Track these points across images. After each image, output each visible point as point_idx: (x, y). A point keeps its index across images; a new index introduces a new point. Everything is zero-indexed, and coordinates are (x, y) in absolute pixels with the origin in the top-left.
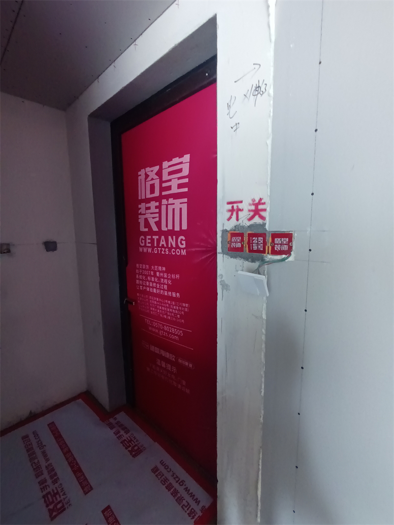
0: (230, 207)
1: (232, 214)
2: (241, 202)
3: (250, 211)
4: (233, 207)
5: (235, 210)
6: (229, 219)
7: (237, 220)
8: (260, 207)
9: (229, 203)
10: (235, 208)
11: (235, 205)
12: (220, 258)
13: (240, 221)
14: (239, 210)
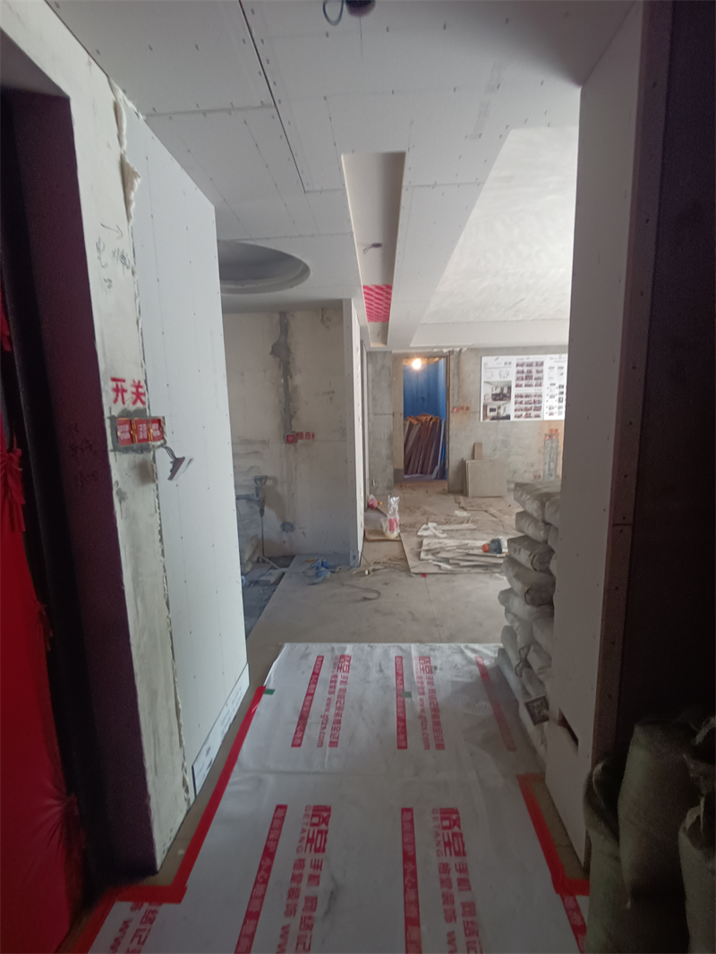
0: (114, 384)
1: (117, 395)
2: (124, 381)
3: (133, 393)
4: (117, 386)
5: (119, 391)
6: (116, 401)
7: (124, 403)
8: (140, 390)
9: (114, 380)
10: (120, 387)
11: (119, 384)
12: (111, 456)
13: (126, 406)
14: (124, 391)
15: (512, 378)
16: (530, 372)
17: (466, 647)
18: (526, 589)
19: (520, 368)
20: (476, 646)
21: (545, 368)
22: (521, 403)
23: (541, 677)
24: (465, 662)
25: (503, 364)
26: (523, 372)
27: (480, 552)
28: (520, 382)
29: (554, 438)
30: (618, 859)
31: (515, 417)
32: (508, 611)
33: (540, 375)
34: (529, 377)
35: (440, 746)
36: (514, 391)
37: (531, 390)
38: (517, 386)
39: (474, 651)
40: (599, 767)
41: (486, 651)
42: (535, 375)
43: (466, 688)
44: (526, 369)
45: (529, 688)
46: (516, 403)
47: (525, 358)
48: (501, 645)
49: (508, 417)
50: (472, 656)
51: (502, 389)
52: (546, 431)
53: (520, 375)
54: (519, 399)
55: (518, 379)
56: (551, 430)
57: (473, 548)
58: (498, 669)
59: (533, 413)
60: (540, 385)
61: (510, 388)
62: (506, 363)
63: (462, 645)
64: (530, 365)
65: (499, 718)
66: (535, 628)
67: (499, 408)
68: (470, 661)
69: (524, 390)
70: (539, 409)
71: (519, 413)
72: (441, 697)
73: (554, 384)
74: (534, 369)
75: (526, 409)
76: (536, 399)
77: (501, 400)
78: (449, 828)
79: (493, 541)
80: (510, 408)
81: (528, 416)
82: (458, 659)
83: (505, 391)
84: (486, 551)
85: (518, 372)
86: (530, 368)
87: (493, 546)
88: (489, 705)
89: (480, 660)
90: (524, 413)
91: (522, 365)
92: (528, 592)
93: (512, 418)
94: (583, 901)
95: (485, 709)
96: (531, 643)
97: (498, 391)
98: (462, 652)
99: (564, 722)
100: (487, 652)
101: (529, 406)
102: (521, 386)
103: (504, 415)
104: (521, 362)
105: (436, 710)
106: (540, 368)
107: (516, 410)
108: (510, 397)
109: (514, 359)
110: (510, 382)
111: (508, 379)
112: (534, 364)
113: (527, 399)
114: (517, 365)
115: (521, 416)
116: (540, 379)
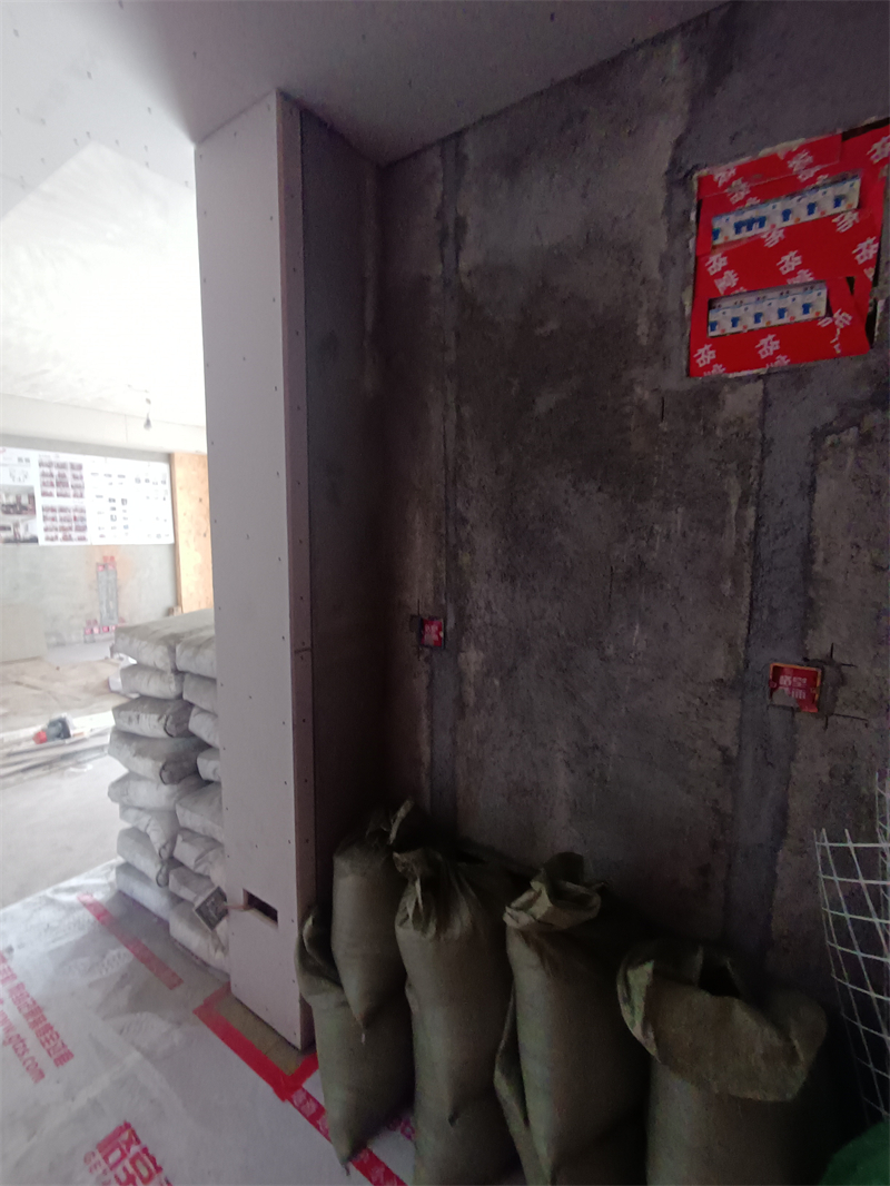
15: (34, 481)
16: (63, 476)
17: (57, 891)
18: (161, 764)
19: (47, 470)
20: (74, 882)
21: (85, 472)
22: (54, 519)
23: (200, 870)
24: (63, 913)
25: (16, 461)
26: (52, 475)
27: (32, 744)
28: (49, 490)
29: (110, 568)
30: (345, 1004)
31: (47, 539)
32: (125, 807)
33: (78, 482)
34: (61, 483)
35: (63, 1057)
36: (40, 502)
37: (69, 502)
38: (44, 494)
39: (72, 890)
40: (309, 922)
41: (92, 881)
42: (70, 481)
43: (79, 949)
44: (55, 472)
45: (185, 893)
46: (45, 518)
47: (52, 456)
48: (120, 860)
49: (34, 540)
50: (72, 898)
51: (18, 498)
52: (98, 559)
53: (46, 479)
54: (50, 514)
55: (44, 484)
56: (105, 558)
57: (18, 743)
58: (122, 897)
59: (74, 534)
60: (82, 496)
61: (32, 498)
62: (20, 460)
63: (48, 892)
64: (62, 466)
65: (145, 957)
66: (179, 811)
67: (16, 525)
68: (70, 908)
69: (56, 502)
70: (84, 529)
71: (52, 534)
72: (36, 990)
73: (101, 497)
74: (69, 473)
75: (63, 529)
76: (77, 514)
77: (19, 513)
78: (124, 1155)
79: (52, 724)
80: (36, 526)
81: (67, 538)
82: (48, 915)
83: (25, 501)
84: (42, 741)
85: (43, 475)
86: (62, 471)
87: (54, 731)
88: (124, 950)
89: (87, 899)
90: (60, 535)
91: (49, 465)
92: (163, 768)
93: (42, 542)
94: (313, 1084)
95: (120, 957)
96: (177, 831)
97: (12, 500)
98: (51, 902)
99: (253, 902)
100: (97, 882)
101: (66, 525)
102: (51, 495)
103: (28, 536)
104: (45, 460)
105: (35, 1014)
106: (77, 473)
107: (46, 530)
108: (34, 511)
109: (35, 455)
110: (32, 488)
111: (27, 483)
112: (69, 466)
113: (63, 515)
114: (41, 464)
115: (56, 538)
116: (81, 487)
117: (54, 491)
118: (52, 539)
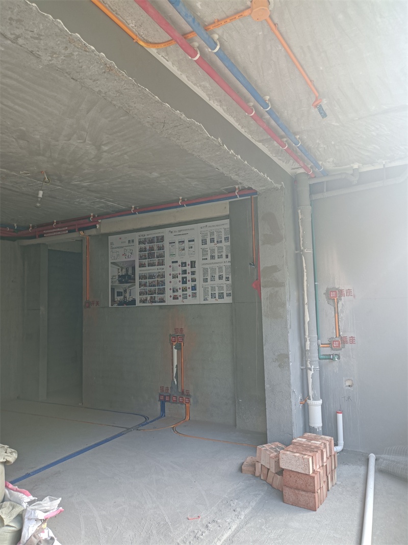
15: (136, 258)
16: (152, 249)
19: (143, 246)
21: (166, 243)
22: (145, 285)
25: (127, 243)
26: (145, 250)
28: (143, 261)
31: (141, 301)
33: (161, 252)
34: (151, 255)
36: (138, 272)
37: (154, 270)
38: (141, 265)
42: (156, 252)
44: (147, 246)
46: (140, 285)
47: (147, 235)
49: (134, 302)
51: (127, 271)
53: (143, 253)
54: (144, 281)
55: (141, 258)
59: (157, 297)
60: (163, 263)
61: (134, 268)
64: (151, 241)
67: (125, 291)
69: (148, 270)
70: (162, 292)
71: (144, 297)
74: (155, 245)
76: (159, 279)
77: (127, 282)
80: (135, 292)
81: (152, 300)
83: (130, 272)
85: (140, 251)
86: (151, 245)
90: (149, 297)
91: (144, 242)
97: (124, 272)
101: (153, 289)
102: (144, 265)
103: (131, 299)
104: (143, 239)
106: (161, 244)
107: (141, 294)
108: (135, 279)
109: (136, 236)
110: (134, 262)
111: (132, 259)
112: (155, 240)
113: (151, 280)
114: (140, 243)
115: (146, 300)
116: (162, 256)
117: (146, 261)
118: (144, 302)
